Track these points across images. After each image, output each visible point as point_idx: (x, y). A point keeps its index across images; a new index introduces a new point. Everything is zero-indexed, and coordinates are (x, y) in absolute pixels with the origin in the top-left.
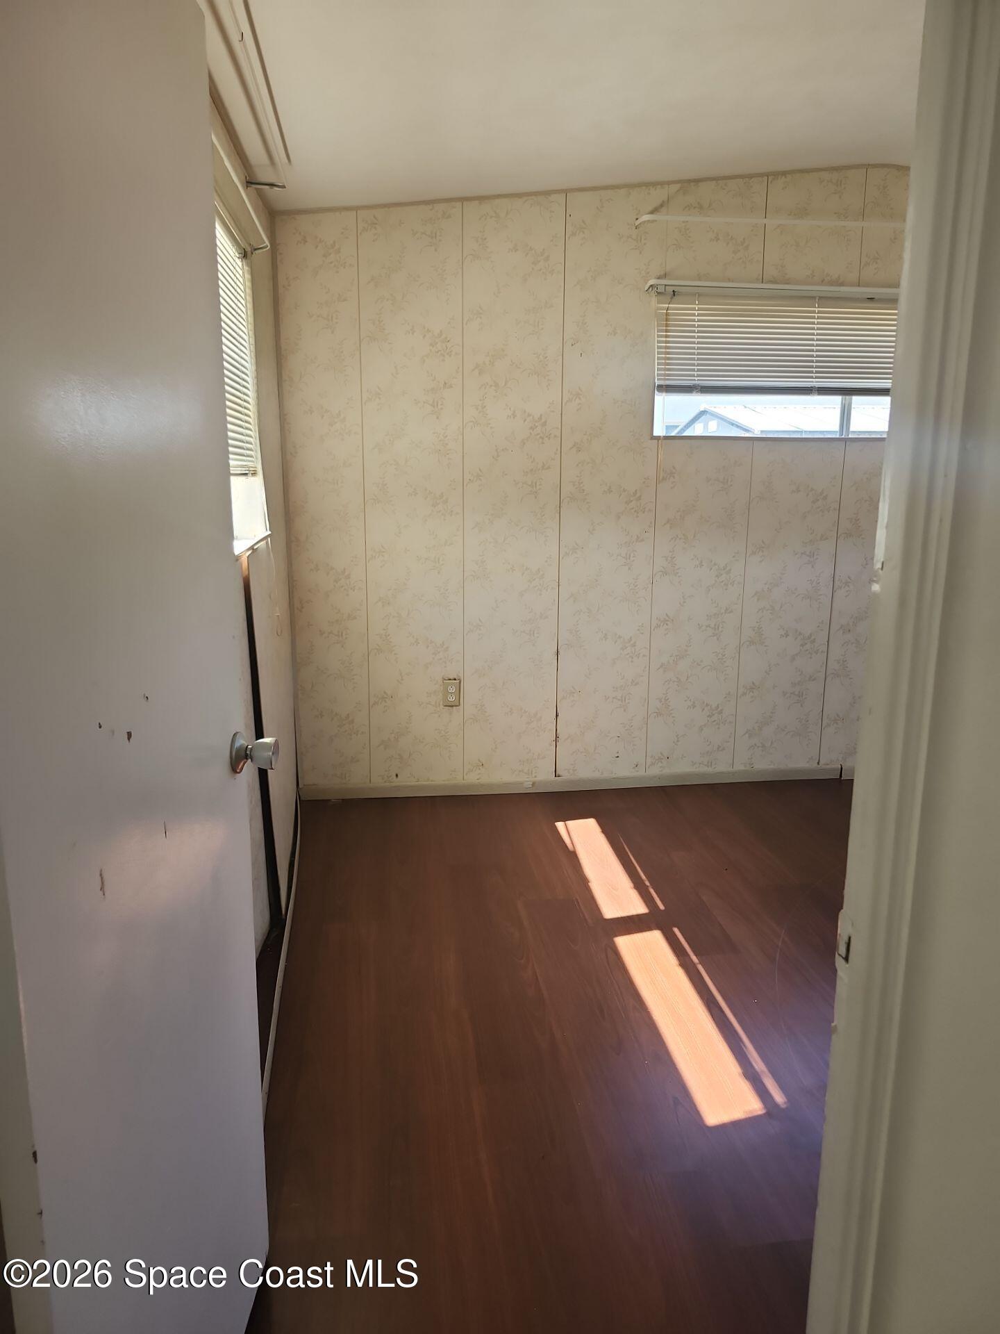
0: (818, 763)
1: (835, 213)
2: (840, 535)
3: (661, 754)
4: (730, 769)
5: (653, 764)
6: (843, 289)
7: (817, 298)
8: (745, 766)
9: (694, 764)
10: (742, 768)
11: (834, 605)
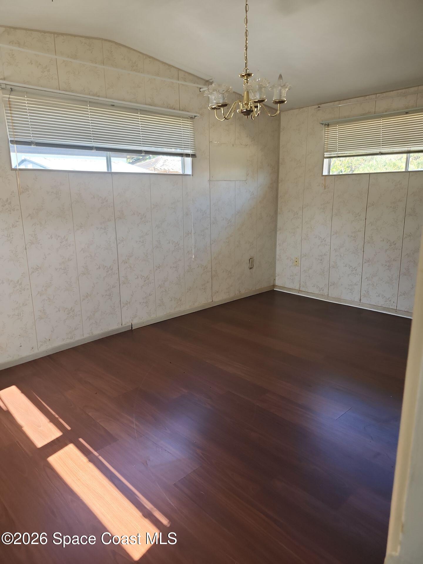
0: (122, 325)
1: (90, 60)
2: (116, 219)
3: (45, 338)
4: (82, 338)
5: (42, 345)
6: (100, 99)
7: (88, 102)
8: (89, 334)
9: (63, 340)
10: (88, 335)
11: (118, 251)
